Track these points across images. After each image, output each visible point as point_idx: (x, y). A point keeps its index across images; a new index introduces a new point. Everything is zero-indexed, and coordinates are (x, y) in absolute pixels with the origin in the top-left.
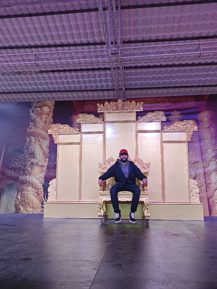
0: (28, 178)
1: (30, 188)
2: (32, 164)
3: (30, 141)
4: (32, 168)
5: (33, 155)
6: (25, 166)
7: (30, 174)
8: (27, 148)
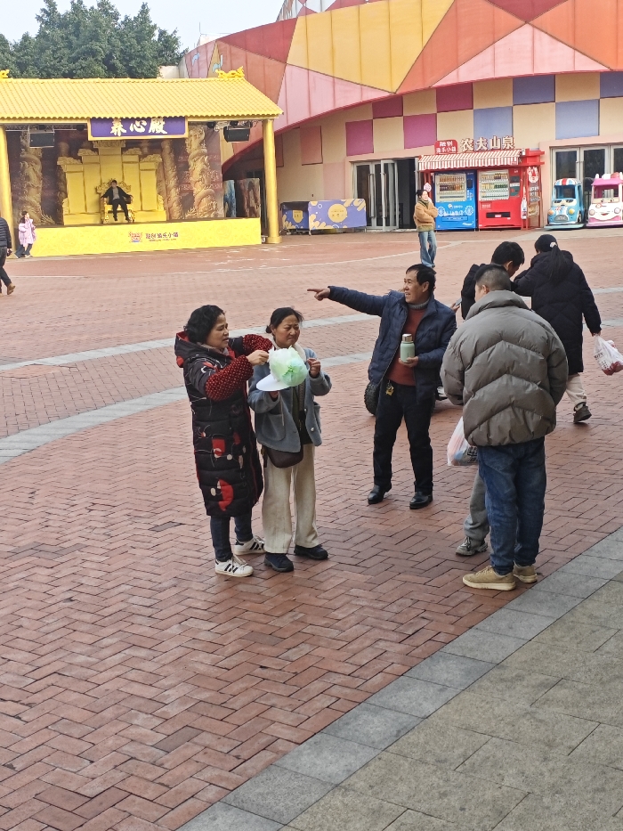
0: (26, 198)
1: (29, 207)
2: (28, 186)
3: (24, 165)
4: (29, 190)
5: (28, 178)
6: (22, 188)
7: (28, 194)
8: (22, 172)
